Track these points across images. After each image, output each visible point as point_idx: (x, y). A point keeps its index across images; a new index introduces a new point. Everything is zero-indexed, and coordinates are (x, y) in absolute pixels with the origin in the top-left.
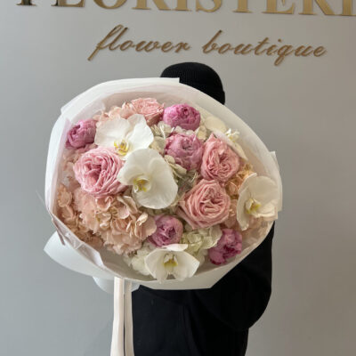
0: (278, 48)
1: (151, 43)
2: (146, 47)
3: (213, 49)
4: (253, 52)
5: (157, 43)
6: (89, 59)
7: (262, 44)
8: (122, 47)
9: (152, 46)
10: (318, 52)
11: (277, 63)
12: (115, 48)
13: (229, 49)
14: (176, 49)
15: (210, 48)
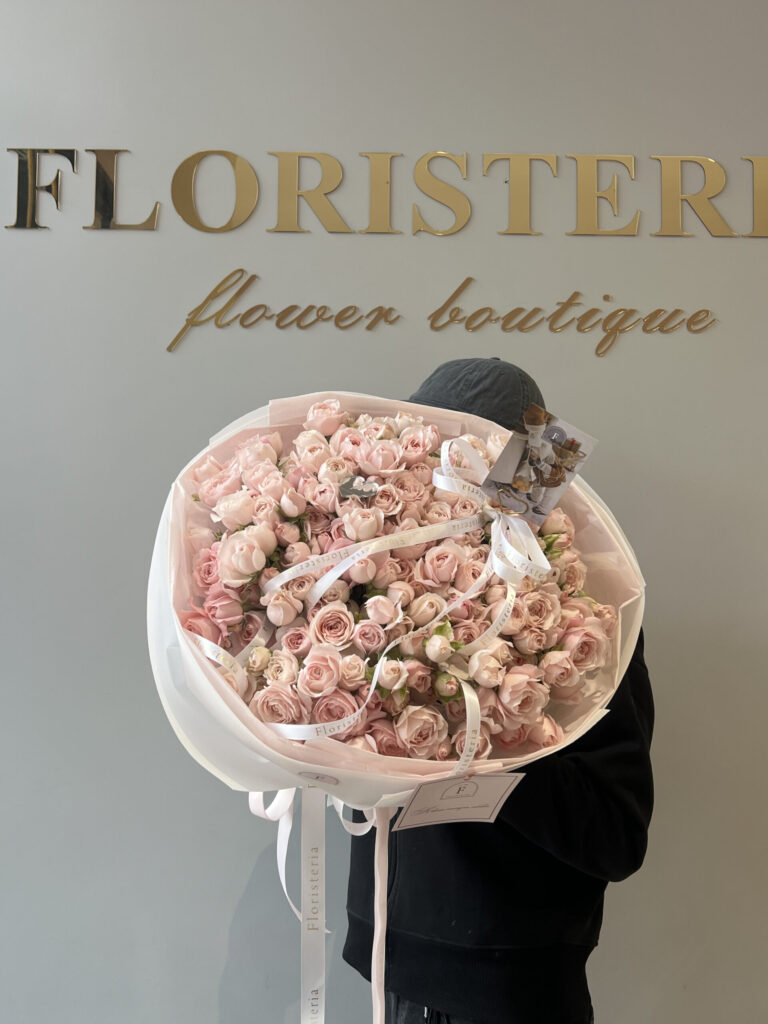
0: (603, 316)
1: (310, 308)
2: (299, 320)
3: (452, 320)
4: (546, 325)
5: (324, 308)
6: (170, 349)
7: (565, 307)
8: (245, 320)
9: (312, 317)
10: (697, 322)
11: (601, 350)
12: (228, 324)
13: (488, 319)
14: (367, 322)
15: (445, 318)
